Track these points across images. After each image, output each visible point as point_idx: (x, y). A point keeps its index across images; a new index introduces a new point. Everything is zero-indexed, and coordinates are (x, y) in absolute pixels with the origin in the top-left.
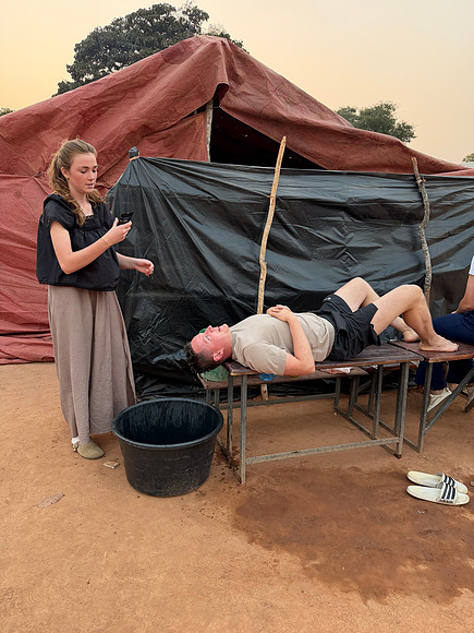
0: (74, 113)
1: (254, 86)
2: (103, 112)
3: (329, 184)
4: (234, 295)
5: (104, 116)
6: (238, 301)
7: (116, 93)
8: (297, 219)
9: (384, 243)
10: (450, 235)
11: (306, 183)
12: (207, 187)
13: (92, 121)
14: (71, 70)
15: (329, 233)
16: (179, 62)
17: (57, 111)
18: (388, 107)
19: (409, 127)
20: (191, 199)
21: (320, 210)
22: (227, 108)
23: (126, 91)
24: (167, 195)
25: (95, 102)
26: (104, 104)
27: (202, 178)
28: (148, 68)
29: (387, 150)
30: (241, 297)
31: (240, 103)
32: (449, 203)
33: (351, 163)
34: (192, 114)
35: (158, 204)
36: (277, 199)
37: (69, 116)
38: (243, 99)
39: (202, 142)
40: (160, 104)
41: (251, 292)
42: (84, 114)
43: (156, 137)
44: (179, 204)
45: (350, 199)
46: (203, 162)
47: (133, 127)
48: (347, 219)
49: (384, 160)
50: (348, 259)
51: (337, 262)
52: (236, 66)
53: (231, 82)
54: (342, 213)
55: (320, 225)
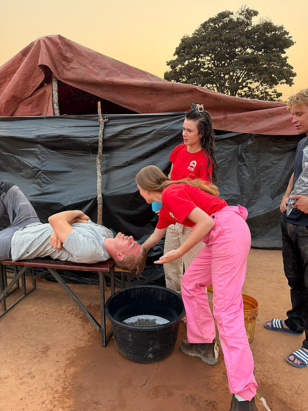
15: (31, 162)
22: (64, 79)
31: (69, 75)
32: (126, 137)
43: (26, 102)
45: (39, 136)
48: (43, 149)
50: (43, 180)
51: (36, 181)
52: (64, 51)
53: (64, 63)
54: (39, 146)
55: (25, 154)
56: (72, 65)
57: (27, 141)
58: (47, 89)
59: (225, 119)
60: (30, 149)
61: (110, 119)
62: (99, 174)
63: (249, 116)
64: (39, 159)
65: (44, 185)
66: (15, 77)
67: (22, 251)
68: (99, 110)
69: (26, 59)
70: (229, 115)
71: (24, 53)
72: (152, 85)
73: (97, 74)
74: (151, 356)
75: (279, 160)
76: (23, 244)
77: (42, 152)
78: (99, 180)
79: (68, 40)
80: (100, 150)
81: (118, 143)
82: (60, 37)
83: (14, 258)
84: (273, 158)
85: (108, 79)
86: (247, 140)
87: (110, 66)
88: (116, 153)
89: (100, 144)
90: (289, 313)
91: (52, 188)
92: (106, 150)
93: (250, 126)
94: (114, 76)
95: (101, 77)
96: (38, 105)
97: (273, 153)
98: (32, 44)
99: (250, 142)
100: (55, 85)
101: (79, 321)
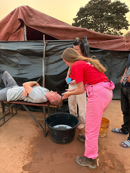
1: (35, 18)
9: (33, 63)
10: (56, 62)
15: (15, 60)
22: (29, 25)
23: (4, 24)
28: (7, 17)
31: (32, 23)
32: (55, 50)
43: (13, 35)
45: (18, 49)
47: (5, 33)
48: (20, 55)
50: (20, 68)
51: (17, 68)
52: (29, 13)
53: (29, 18)
54: (18, 53)
55: (12, 57)
56: (32, 19)
57: (13, 52)
58: (22, 29)
59: (98, 43)
60: (15, 55)
61: (49, 42)
62: (43, 66)
63: (109, 42)
64: (18, 59)
65: (20, 70)
66: (8, 24)
67: (11, 97)
68: (44, 38)
69: (13, 16)
70: (100, 42)
71: (12, 13)
72: (67, 28)
73: (43, 23)
74: (64, 141)
75: (121, 62)
76: (12, 94)
77: (20, 57)
78: (43, 69)
79: (31, 8)
80: (44, 56)
81: (52, 53)
82: (27, 6)
83: (8, 100)
84: (118, 61)
85: (48, 25)
86: (107, 53)
87: (49, 20)
88: (51, 57)
89: (44, 53)
90: (122, 126)
91: (24, 72)
92: (46, 56)
93: (109, 47)
94: (50, 24)
95: (45, 24)
96: (18, 36)
97: (118, 58)
98: (15, 9)
99: (108, 54)
100: (25, 28)
101: (35, 127)
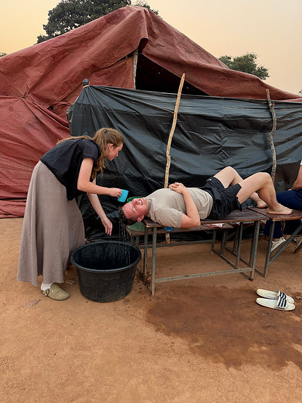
0: (47, 56)
1: (165, 40)
2: (67, 55)
3: (212, 105)
4: (150, 176)
5: (67, 58)
6: (152, 180)
7: (74, 44)
8: (191, 128)
9: (247, 144)
10: (289, 140)
11: (197, 104)
12: (133, 106)
13: (59, 61)
14: (46, 28)
15: (211, 138)
16: (116, 23)
17: (37, 54)
18: (252, 56)
19: (265, 70)
20: (123, 113)
21: (206, 122)
22: (147, 54)
23: (81, 42)
24: (107, 110)
25: (61, 49)
26: (67, 50)
27: (130, 100)
28: (96, 26)
29: (250, 84)
30: (154, 178)
31: (155, 51)
32: (289, 119)
33: (226, 92)
34: (124, 58)
35: (101, 116)
36: (178, 115)
37: (44, 58)
38: (158, 49)
39: (130, 76)
40: (103, 51)
41: (161, 175)
42: (54, 57)
43: (101, 72)
44: (115, 116)
45: (226, 115)
46: (131, 89)
47: (86, 66)
48: (223, 128)
49: (248, 91)
51: (216, 157)
52: (153, 26)
55: (206, 132)
56: (157, 41)
60: (212, 128)
64: (221, 137)
77: (222, 131)
95: (187, 58)
